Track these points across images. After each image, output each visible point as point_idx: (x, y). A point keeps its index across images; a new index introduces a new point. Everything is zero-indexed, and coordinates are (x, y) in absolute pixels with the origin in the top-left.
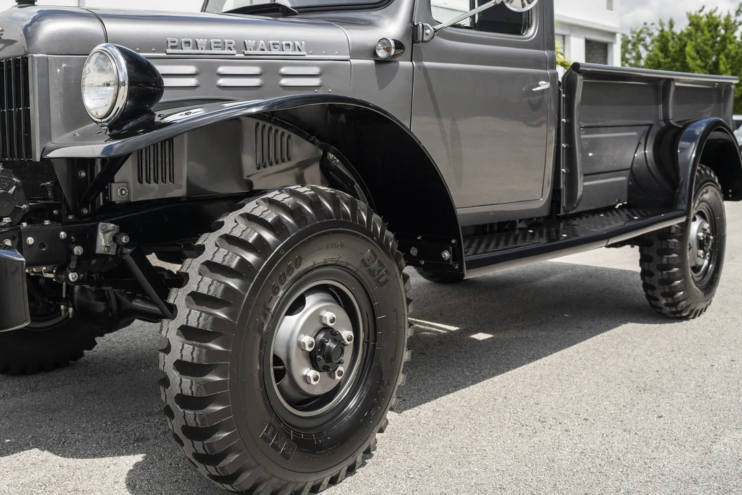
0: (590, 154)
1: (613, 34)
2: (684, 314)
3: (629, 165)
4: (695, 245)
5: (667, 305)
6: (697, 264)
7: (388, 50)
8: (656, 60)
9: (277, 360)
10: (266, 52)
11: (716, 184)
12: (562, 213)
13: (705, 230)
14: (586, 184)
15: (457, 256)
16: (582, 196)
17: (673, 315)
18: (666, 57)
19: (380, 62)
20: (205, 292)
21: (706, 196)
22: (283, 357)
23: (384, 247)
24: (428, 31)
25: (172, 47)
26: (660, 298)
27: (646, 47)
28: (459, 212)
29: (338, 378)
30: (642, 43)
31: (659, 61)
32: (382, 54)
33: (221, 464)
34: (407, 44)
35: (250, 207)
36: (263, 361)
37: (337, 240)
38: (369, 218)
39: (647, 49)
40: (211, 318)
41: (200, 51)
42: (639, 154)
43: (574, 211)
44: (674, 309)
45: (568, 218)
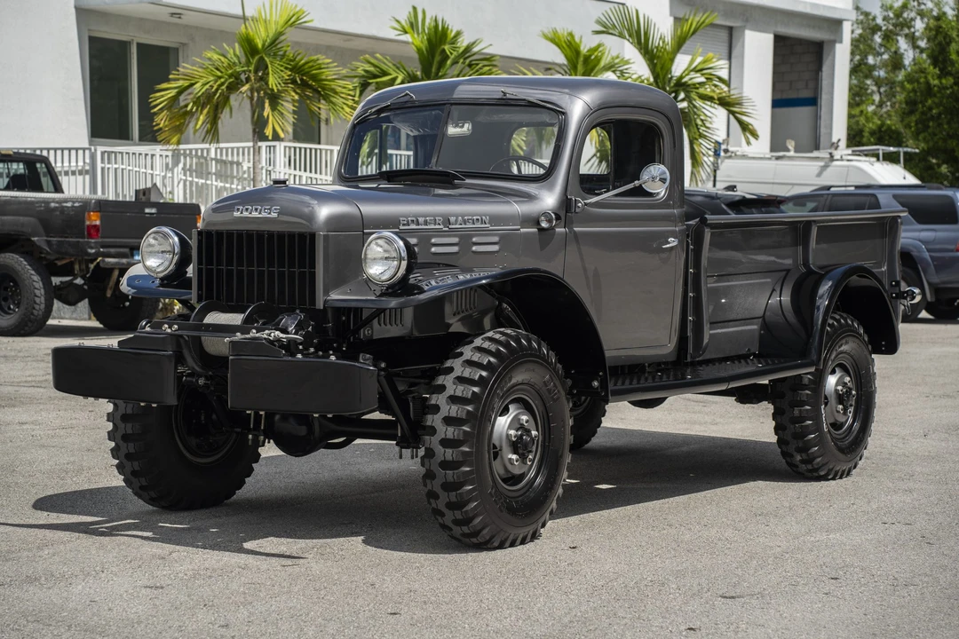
0: (723, 301)
1: (836, 24)
2: (822, 473)
3: (761, 314)
4: (833, 401)
5: (802, 461)
6: (836, 420)
7: (550, 221)
8: (922, 80)
9: (495, 447)
10: (463, 226)
11: (860, 335)
12: (689, 360)
13: (846, 384)
14: (711, 332)
15: (604, 385)
16: (707, 344)
17: (810, 475)
18: (944, 73)
19: (542, 230)
20: (460, 395)
21: (844, 348)
22: (497, 444)
23: (557, 373)
24: (580, 204)
25: (404, 225)
26: (795, 454)
27: (912, 39)
28: (608, 354)
29: (529, 463)
30: (906, 31)
31: (928, 83)
32: (544, 225)
33: (465, 509)
34: (562, 214)
35: (478, 342)
36: (489, 446)
37: (531, 366)
38: (548, 353)
39: (915, 47)
40: (465, 411)
41: (420, 227)
42: (775, 300)
43: (701, 358)
44: (810, 467)
45: (694, 364)
